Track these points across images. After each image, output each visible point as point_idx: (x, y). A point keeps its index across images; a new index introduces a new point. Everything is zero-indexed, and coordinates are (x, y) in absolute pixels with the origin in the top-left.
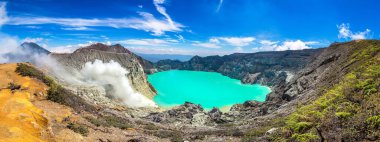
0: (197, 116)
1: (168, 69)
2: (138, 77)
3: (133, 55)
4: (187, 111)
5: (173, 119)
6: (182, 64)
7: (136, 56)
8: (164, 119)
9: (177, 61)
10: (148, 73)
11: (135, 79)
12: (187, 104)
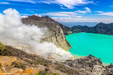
0: (97, 67)
1: (79, 32)
2: (60, 36)
3: (57, 23)
4: (90, 61)
5: (80, 65)
6: (90, 28)
7: (58, 23)
8: (74, 65)
9: (86, 27)
10: (66, 34)
11: (58, 38)
12: (90, 57)
